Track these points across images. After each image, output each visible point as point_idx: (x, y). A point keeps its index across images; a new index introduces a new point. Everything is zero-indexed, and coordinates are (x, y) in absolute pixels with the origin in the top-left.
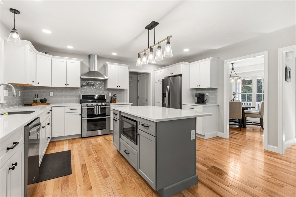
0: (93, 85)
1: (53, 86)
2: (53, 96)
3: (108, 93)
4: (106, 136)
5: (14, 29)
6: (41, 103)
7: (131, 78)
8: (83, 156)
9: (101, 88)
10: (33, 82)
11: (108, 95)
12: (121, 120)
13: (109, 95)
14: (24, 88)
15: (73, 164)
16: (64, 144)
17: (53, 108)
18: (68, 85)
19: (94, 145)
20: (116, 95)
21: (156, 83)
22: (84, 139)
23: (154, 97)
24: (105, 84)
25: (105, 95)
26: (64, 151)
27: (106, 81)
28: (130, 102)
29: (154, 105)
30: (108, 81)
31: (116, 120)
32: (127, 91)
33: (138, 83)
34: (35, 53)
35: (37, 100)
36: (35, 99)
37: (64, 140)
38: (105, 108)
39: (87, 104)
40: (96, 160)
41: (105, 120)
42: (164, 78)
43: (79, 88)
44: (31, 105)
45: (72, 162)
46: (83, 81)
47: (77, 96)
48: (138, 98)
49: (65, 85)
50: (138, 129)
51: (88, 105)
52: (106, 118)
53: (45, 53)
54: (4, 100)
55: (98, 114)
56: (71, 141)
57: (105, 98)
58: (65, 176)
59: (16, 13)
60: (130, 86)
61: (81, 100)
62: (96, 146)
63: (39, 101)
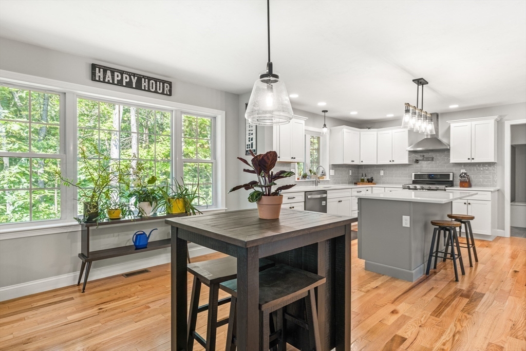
0: (432, 159)
2: (383, 175)
3: (460, 170)
5: (325, 125)
10: (353, 161)
14: (358, 167)
17: (374, 188)
18: (393, 161)
25: (450, 174)
27: (448, 152)
34: (359, 131)
35: (364, 179)
36: (362, 178)
43: (406, 164)
47: (407, 175)
53: (369, 128)
54: (330, 178)
57: (451, 179)
63: (366, 180)
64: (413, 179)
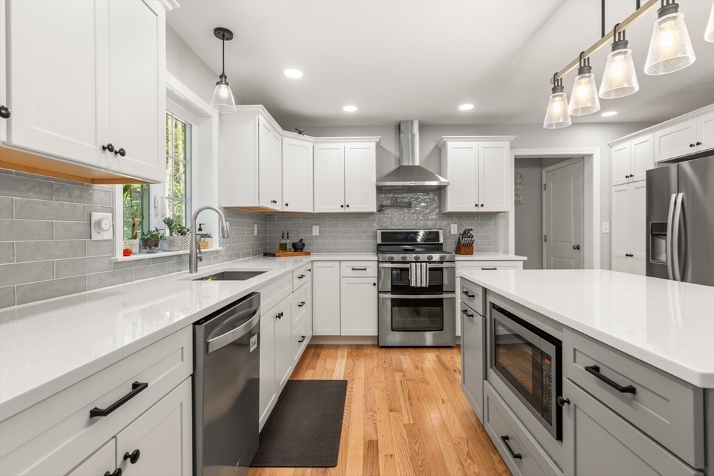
0: (409, 205)
1: (317, 211)
2: (318, 234)
3: (449, 225)
4: (442, 350)
5: (223, 76)
6: (295, 251)
7: (519, 180)
8: (374, 410)
9: (429, 213)
10: (275, 202)
11: (448, 230)
12: (488, 317)
13: (452, 233)
14: (265, 217)
15: (347, 430)
16: (337, 357)
17: (316, 264)
18: (348, 206)
19: (408, 376)
20: (471, 230)
21: (614, 189)
22: (383, 350)
23: (608, 238)
24: (440, 200)
25: (441, 232)
26: (334, 379)
27: (442, 191)
28: (516, 254)
29: (608, 265)
30: (449, 191)
31: (472, 316)
32: (507, 219)
33: (544, 192)
34: (281, 135)
35: (286, 244)
36: (283, 241)
37: (337, 347)
38: (441, 269)
39: (392, 255)
40: (409, 435)
41: (439, 303)
42: (652, 167)
43: (373, 213)
44: (274, 255)
45: (344, 422)
46: (383, 196)
47: (369, 235)
48: (542, 239)
49: (342, 206)
50: (564, 379)
51: (393, 258)
52: (442, 299)
53: (300, 133)
54: (221, 244)
55: (419, 285)
56: (354, 353)
57: (441, 241)
58: (320, 469)
59: (226, 37)
60: (517, 203)
61: (379, 245)
62: (412, 380)
63: (289, 246)
64: (379, 241)
